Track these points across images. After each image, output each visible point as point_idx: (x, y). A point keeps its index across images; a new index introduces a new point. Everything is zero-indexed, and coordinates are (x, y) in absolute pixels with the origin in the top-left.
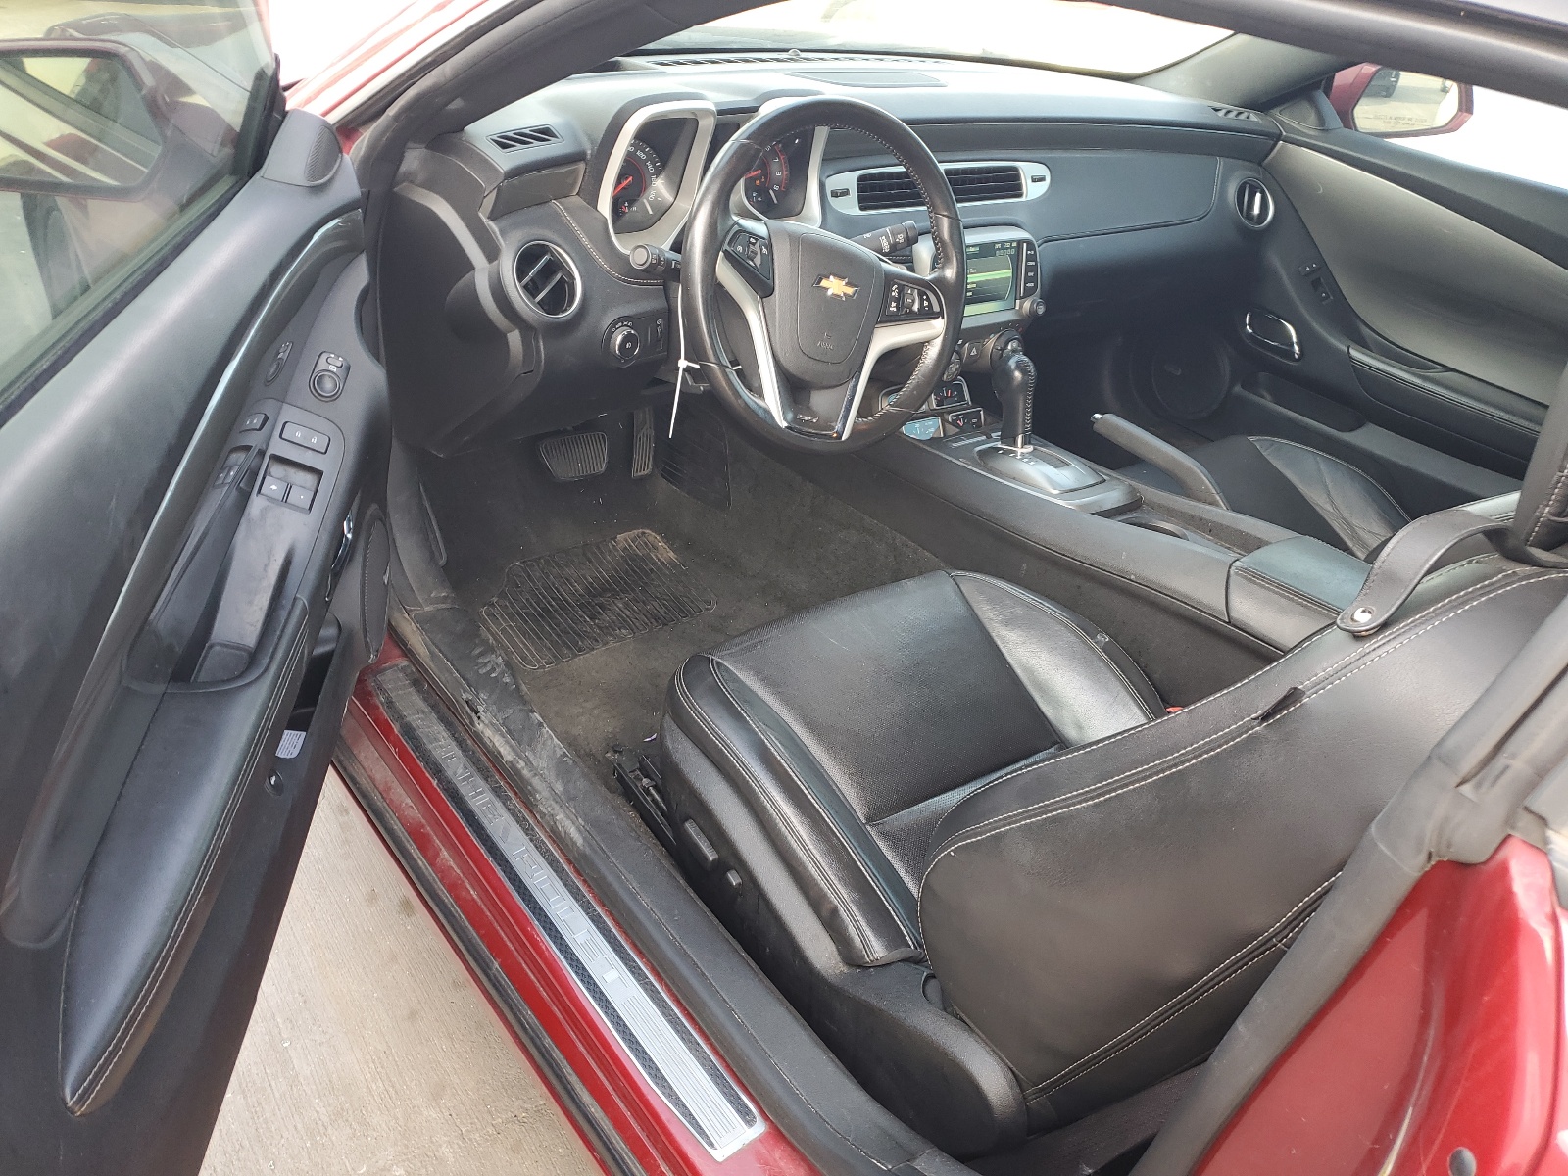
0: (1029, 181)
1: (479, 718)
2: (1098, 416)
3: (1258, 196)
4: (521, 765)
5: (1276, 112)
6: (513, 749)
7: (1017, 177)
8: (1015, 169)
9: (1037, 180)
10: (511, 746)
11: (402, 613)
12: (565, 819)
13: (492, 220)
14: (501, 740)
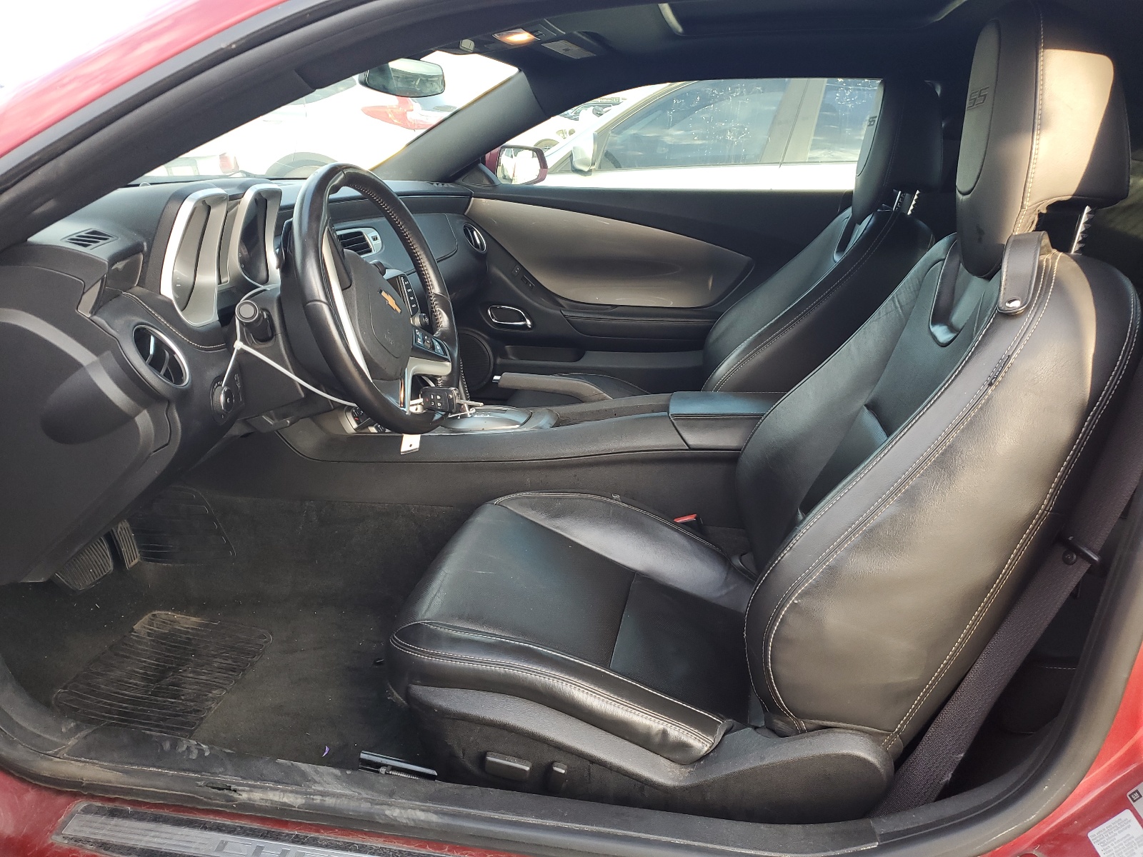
0: (372, 240)
1: (235, 791)
2: (496, 378)
3: (475, 232)
4: (318, 799)
5: (460, 181)
6: (297, 793)
7: (364, 239)
8: (360, 233)
9: (375, 239)
10: (292, 792)
11: (52, 760)
12: (403, 811)
13: (95, 314)
14: (277, 793)
